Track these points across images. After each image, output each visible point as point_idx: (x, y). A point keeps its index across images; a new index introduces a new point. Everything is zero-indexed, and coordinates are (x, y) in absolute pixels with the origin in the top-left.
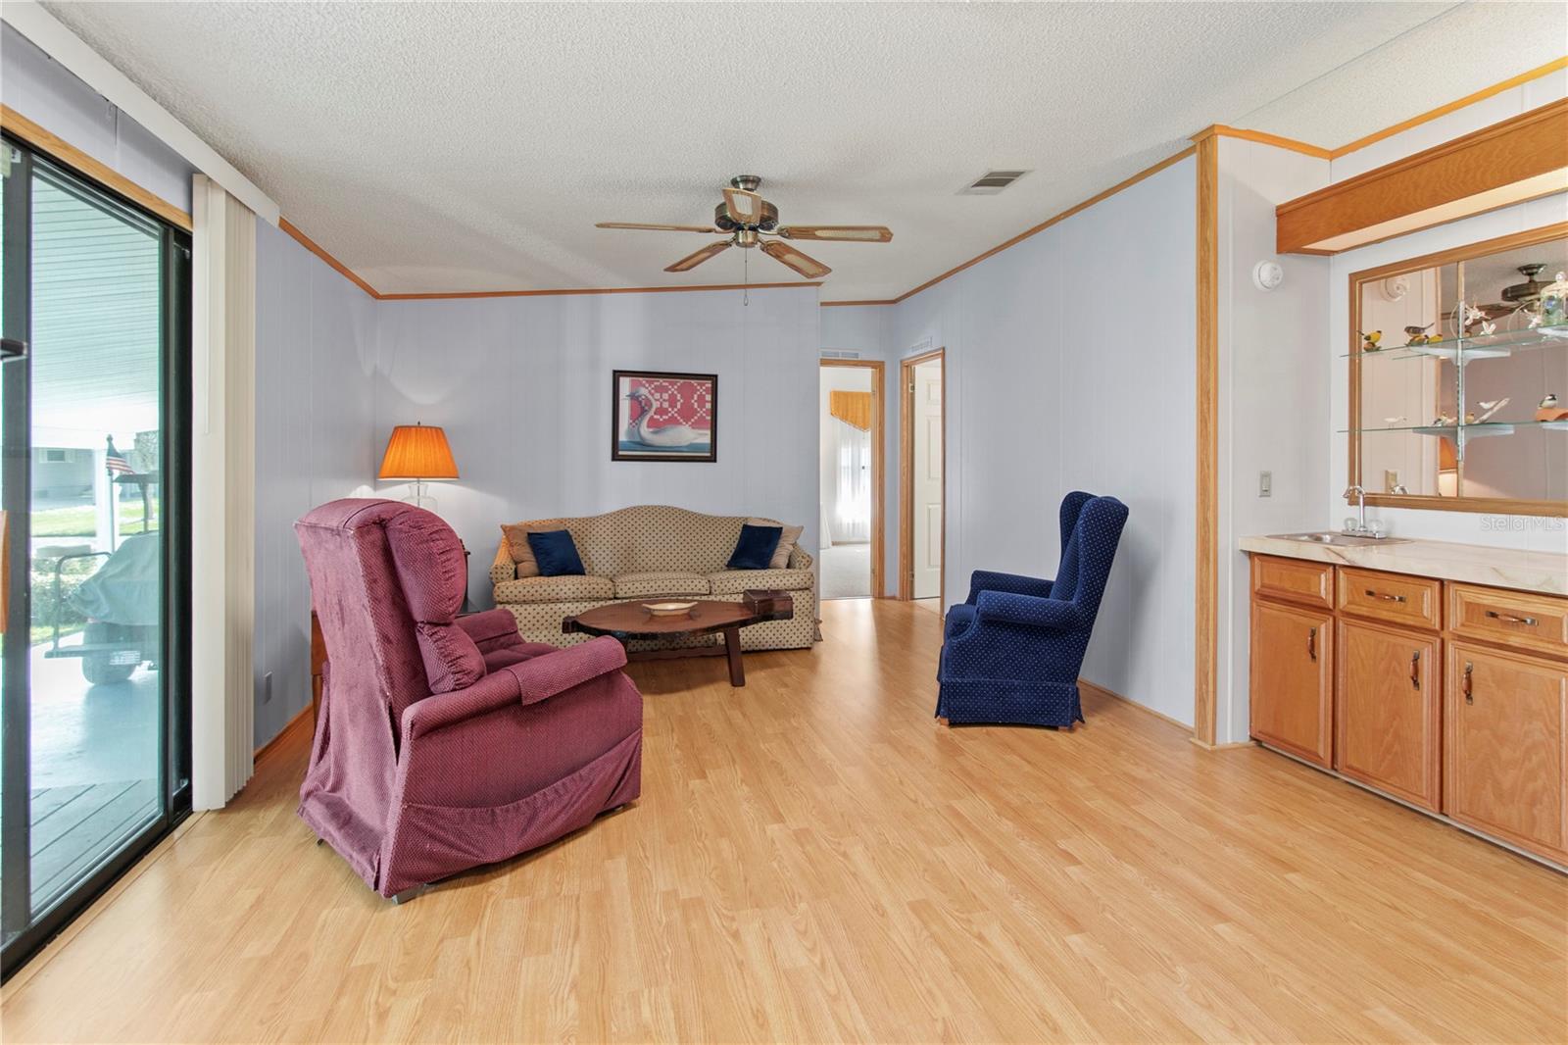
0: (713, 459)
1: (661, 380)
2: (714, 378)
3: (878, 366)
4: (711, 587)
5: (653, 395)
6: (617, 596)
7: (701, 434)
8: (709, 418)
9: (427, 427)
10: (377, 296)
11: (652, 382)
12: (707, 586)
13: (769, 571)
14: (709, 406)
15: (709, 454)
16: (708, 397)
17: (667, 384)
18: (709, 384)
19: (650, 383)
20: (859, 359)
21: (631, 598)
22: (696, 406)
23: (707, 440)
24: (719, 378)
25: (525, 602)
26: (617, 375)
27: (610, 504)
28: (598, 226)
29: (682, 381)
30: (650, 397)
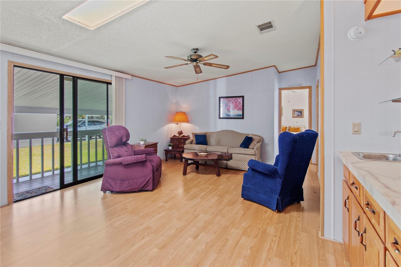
0: (243, 118)
1: (230, 98)
2: (243, 97)
3: (310, 88)
4: (228, 151)
5: (228, 102)
6: (207, 150)
7: (240, 112)
8: (242, 107)
9: (182, 112)
10: (178, 87)
11: (228, 99)
12: (227, 151)
13: (249, 149)
14: (242, 104)
15: (242, 117)
16: (242, 102)
17: (231, 99)
18: (241, 99)
19: (227, 99)
20: (302, 86)
21: (210, 151)
22: (238, 104)
23: (241, 113)
24: (244, 97)
25: (189, 149)
26: (220, 98)
27: (219, 129)
28: (165, 68)
29: (235, 98)
30: (227, 103)
